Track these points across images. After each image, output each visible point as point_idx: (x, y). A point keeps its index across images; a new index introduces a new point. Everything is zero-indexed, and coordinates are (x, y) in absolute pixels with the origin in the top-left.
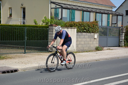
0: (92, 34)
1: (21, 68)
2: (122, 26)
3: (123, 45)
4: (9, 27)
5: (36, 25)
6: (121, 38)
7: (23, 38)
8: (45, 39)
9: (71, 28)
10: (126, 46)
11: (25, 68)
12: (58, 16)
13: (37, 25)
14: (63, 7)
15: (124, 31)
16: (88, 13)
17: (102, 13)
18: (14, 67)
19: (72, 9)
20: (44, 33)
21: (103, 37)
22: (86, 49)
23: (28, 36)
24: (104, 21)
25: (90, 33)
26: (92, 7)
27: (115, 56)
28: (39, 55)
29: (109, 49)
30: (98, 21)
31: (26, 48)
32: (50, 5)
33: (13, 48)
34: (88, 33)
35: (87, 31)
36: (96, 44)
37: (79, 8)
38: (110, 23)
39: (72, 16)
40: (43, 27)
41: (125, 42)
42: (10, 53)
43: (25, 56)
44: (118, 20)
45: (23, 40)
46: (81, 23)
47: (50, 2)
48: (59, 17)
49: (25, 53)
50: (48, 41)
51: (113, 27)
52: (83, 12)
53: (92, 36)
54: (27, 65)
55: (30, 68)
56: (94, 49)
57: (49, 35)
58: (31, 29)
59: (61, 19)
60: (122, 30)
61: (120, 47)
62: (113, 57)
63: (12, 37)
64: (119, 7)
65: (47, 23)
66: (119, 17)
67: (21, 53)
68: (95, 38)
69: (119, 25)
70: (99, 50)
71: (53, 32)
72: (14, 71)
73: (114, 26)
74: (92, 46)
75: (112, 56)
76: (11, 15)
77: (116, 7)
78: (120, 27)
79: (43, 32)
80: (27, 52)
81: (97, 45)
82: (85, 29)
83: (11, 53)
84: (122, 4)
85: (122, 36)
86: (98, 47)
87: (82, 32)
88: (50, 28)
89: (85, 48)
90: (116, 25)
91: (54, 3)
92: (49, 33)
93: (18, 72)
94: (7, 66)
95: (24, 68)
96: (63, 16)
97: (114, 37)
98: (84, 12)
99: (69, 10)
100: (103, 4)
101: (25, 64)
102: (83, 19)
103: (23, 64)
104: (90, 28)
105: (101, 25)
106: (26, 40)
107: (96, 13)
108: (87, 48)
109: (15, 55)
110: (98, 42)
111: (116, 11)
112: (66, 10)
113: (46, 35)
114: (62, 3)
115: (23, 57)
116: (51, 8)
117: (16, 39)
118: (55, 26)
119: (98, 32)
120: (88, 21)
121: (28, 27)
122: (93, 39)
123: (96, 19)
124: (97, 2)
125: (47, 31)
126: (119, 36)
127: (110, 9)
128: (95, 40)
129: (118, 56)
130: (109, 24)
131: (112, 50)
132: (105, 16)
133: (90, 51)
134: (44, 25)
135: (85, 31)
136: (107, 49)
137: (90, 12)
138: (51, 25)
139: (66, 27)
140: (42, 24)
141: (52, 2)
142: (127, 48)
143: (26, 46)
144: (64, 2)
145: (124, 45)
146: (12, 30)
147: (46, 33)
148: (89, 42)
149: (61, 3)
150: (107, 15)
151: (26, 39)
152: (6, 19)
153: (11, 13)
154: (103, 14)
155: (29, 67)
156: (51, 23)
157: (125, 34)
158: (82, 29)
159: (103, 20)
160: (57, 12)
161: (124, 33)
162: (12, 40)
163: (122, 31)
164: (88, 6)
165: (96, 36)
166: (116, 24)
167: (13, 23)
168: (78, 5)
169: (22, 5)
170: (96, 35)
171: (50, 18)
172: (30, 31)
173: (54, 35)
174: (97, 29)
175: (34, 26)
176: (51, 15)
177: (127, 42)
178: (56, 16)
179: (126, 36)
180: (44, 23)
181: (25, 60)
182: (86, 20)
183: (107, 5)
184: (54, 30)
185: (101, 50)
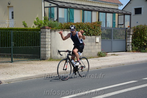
0: (93, 37)
2: (130, 27)
3: (131, 49)
6: (128, 41)
7: (9, 44)
8: (36, 44)
9: (67, 30)
10: (134, 51)
11: (10, 80)
12: (53, 16)
13: (27, 28)
14: (59, 6)
15: (132, 33)
16: (90, 12)
17: (106, 12)
19: (70, 8)
20: (35, 38)
21: (107, 40)
22: (87, 55)
23: (15, 42)
24: (109, 21)
25: (91, 35)
26: (94, 5)
27: (120, 63)
28: (29, 63)
29: (114, 55)
30: (101, 22)
31: (14, 56)
32: (43, 3)
34: (89, 36)
35: (87, 34)
36: (98, 49)
37: (78, 7)
38: (116, 23)
39: (71, 16)
40: (33, 30)
41: (132, 46)
43: (11, 65)
44: (125, 20)
45: (9, 46)
46: (79, 25)
48: (55, 18)
49: (12, 61)
50: (40, 47)
51: (119, 28)
52: (84, 11)
53: (93, 39)
54: (13, 76)
55: (16, 80)
56: (96, 55)
57: (42, 40)
58: (19, 32)
59: (57, 20)
60: (129, 31)
61: (127, 52)
62: (118, 64)
64: (127, 4)
65: (39, 25)
66: (126, 16)
67: (7, 62)
68: (97, 42)
69: (127, 25)
70: (101, 56)
71: (45, 35)
73: (121, 27)
74: (93, 51)
75: (116, 63)
77: (122, 5)
78: (127, 28)
80: (14, 61)
81: (100, 50)
84: (130, 1)
85: (129, 39)
86: (100, 53)
88: (42, 31)
89: (85, 54)
90: (123, 26)
92: (42, 37)
93: (1, 84)
95: (8, 80)
96: (60, 16)
97: (120, 40)
98: (85, 11)
99: (66, 9)
100: (107, 1)
101: (11, 74)
102: (83, 20)
103: (8, 75)
104: (90, 30)
105: (105, 26)
106: (13, 46)
107: (99, 12)
110: (100, 47)
111: (123, 9)
112: (63, 9)
113: (38, 39)
115: (8, 67)
116: (45, 7)
118: (48, 29)
119: (100, 34)
120: (90, 22)
121: (16, 30)
122: (95, 43)
125: (39, 35)
126: (126, 39)
127: (116, 7)
128: (97, 44)
129: (123, 62)
130: (115, 25)
131: (117, 55)
132: (109, 16)
133: (90, 58)
134: (36, 27)
136: (112, 55)
137: (91, 11)
138: (44, 28)
139: (62, 29)
140: (33, 27)
142: (135, 53)
143: (13, 53)
145: (132, 50)
147: (38, 37)
148: (90, 47)
150: (112, 14)
151: (13, 45)
154: (107, 14)
155: (15, 78)
156: (44, 25)
157: (133, 37)
159: (107, 21)
160: (52, 12)
161: (131, 35)
163: (129, 33)
164: (89, 4)
165: (98, 39)
166: (123, 24)
168: (77, 3)
169: (9, 4)
170: (98, 38)
171: (43, 19)
172: (17, 35)
173: (47, 40)
174: (98, 31)
175: (23, 29)
176: (45, 16)
177: (135, 45)
178: (51, 17)
179: (134, 39)
180: (36, 25)
181: (11, 70)
182: (87, 20)
183: (112, 2)
184: (47, 34)
185: (104, 56)
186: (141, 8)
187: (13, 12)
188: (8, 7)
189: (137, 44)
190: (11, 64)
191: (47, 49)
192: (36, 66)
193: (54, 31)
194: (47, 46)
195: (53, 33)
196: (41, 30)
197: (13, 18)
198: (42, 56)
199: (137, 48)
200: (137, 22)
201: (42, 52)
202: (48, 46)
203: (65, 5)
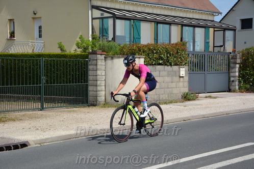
0: (176, 68)
1: (34, 139)
2: (234, 51)
3: (237, 87)
4: (10, 58)
5: (63, 53)
6: (232, 74)
7: (37, 79)
8: (82, 79)
10: (243, 90)
11: (43, 139)
12: (107, 33)
13: (66, 53)
14: (117, 16)
15: (238, 61)
16: (167, 26)
17: (194, 26)
18: (20, 138)
19: (133, 20)
20: (79, 69)
21: (198, 72)
22: (164, 98)
23: (47, 76)
24: (198, 41)
25: (171, 65)
26: (173, 14)
27: (222, 110)
28: (70, 112)
29: (210, 97)
30: (186, 42)
31: (45, 100)
32: (90, 11)
33: (17, 99)
34: (168, 66)
35: (164, 62)
36: (183, 87)
37: (148, 17)
38: (211, 44)
39: (135, 33)
40: (76, 56)
41: (240, 82)
42: (11, 111)
43: (42, 115)
44: (226, 39)
45: (37, 84)
46: (152, 48)
47: (90, 7)
48: (109, 36)
49: (42, 109)
50: (87, 85)
51: (216, 53)
52: (157, 25)
53: (176, 72)
54: (47, 133)
55: (53, 139)
56: (180, 97)
57: (90, 73)
58: (54, 60)
59: (114, 39)
60: (235, 58)
61: (231, 92)
62: (218, 113)
63: (15, 78)
64: (228, 13)
65: (85, 48)
66: (227, 32)
67: (34, 110)
68: (181, 75)
69: (229, 48)
70: (189, 100)
71: (97, 65)
72: (19, 146)
73: (219, 51)
74: (175, 91)
75: (215, 111)
76: (12, 35)
77: (221, 13)
78: (231, 53)
79: (77, 67)
80: (46, 108)
81: (186, 90)
82: (162, 59)
83: (13, 111)
84: (233, 7)
85: (233, 70)
86: (187, 94)
87: (155, 64)
88: (92, 59)
89: (161, 95)
90: (222, 48)
91: (97, 8)
92: (90, 67)
93: (29, 147)
94: (5, 135)
95: (40, 140)
96: (118, 33)
97: (219, 72)
98: (159, 25)
99: (128, 22)
100: (195, 8)
101: (43, 130)
102: (156, 39)
103: (38, 132)
104: (170, 56)
105: (192, 50)
106: (45, 84)
107: (183, 25)
108: (167, 96)
109: (23, 113)
110: (186, 84)
111: (221, 21)
112: (123, 21)
113: (84, 72)
114: (114, 7)
115: (38, 118)
116: (93, 19)
117: (22, 81)
118: (101, 54)
119: (186, 63)
120: (167, 42)
121: (48, 57)
122: (178, 78)
123: (182, 39)
124: (183, 4)
125: (86, 65)
126: (229, 70)
127: (210, 18)
128: (181, 79)
129: (227, 110)
130: (209, 47)
131: (215, 98)
132: (200, 32)
133: (171, 102)
134: (79, 51)
135: (161, 62)
136: (206, 97)
137: (170, 24)
138: (94, 53)
139: (124, 54)
140: (76, 50)
141: (93, 7)
142: (245, 94)
143: (45, 95)
144: (118, 7)
145: (239, 89)
146: (15, 64)
147: (84, 68)
148: (170, 84)
149: (112, 7)
150: (204, 29)
151: (44, 81)
152: (4, 41)
153: (12, 30)
154: (196, 29)
155: (50, 137)
156: (92, 47)
157: (240, 67)
158: (156, 58)
159: (196, 40)
160: (105, 26)
161: (238, 64)
162: (15, 84)
163: (234, 60)
164: (166, 13)
165: (183, 71)
166: (221, 46)
167: (17, 50)
168: (146, 11)
169: (35, 14)
170: (184, 69)
171: (90, 39)
172: (51, 65)
173: (99, 72)
174: (184, 57)
175: (59, 55)
176: (93, 32)
177: (245, 81)
178: (103, 34)
179: (243, 71)
180: (79, 48)
181: (42, 123)
182: (163, 39)
183: (203, 9)
184: (99, 63)
185: (194, 100)
186: (252, 19)
187: (40, 27)
188: (33, 18)
189: (248, 78)
190: (40, 112)
191: (99, 88)
192: (82, 116)
193: (110, 58)
194: (98, 82)
195: (109, 62)
196: (90, 56)
197: (40, 36)
198: (90, 98)
199: (248, 86)
200: (245, 43)
201: (90, 93)
202: (101, 83)
203: (127, 15)
